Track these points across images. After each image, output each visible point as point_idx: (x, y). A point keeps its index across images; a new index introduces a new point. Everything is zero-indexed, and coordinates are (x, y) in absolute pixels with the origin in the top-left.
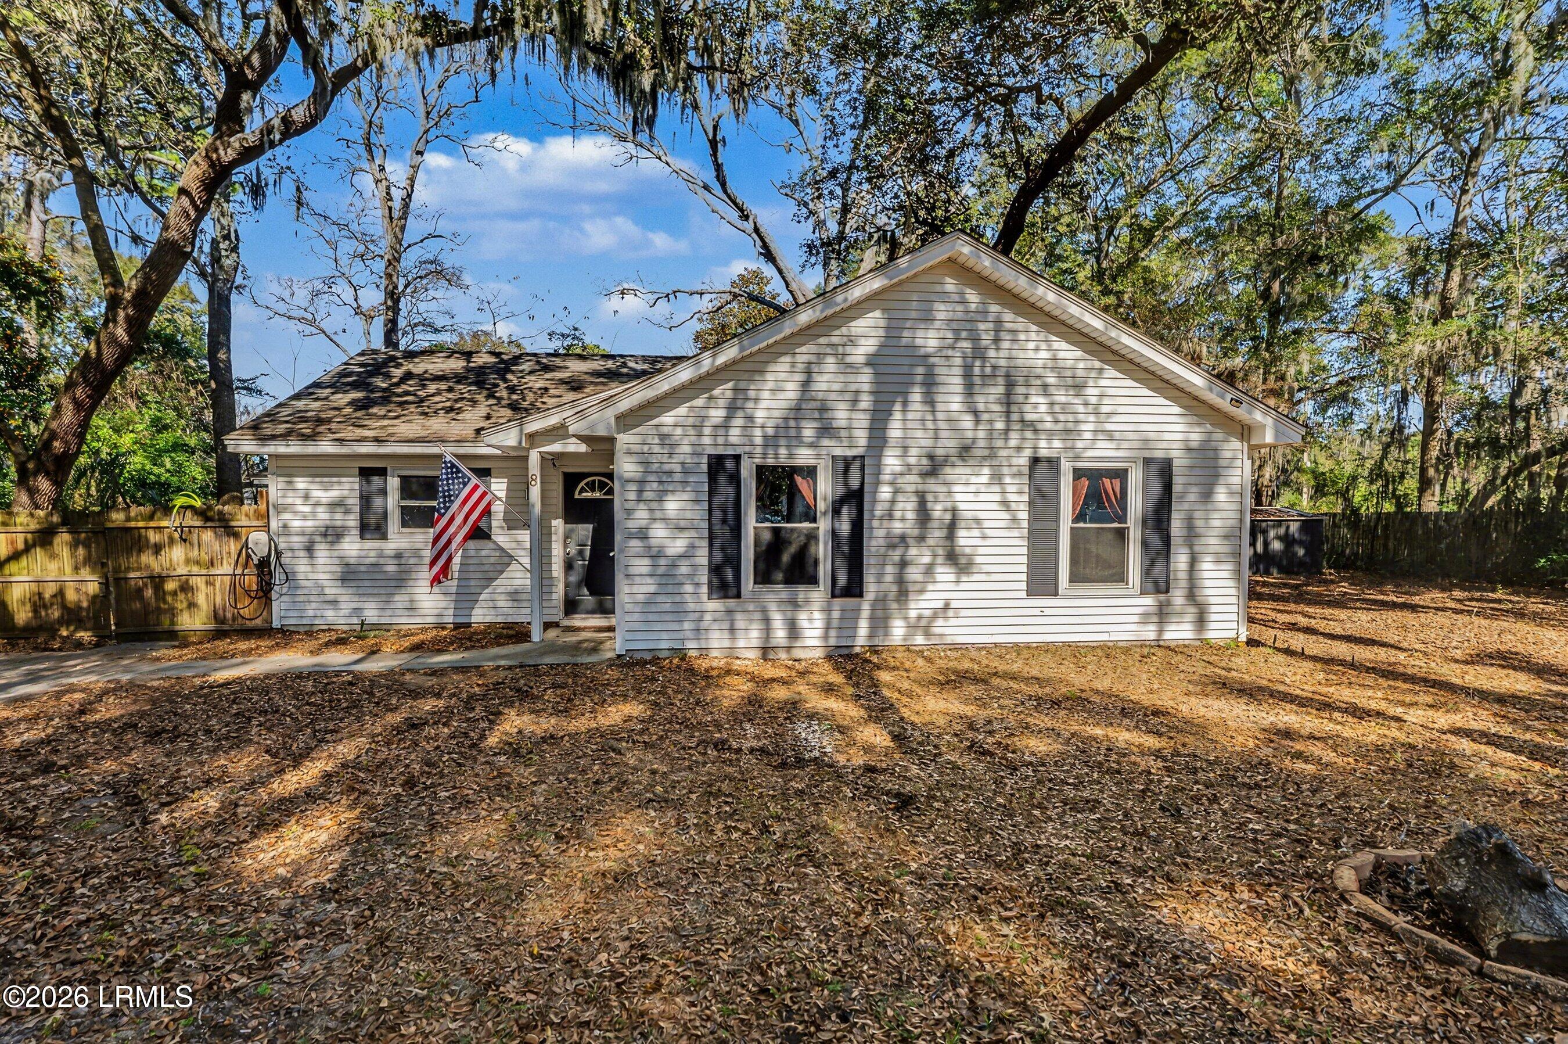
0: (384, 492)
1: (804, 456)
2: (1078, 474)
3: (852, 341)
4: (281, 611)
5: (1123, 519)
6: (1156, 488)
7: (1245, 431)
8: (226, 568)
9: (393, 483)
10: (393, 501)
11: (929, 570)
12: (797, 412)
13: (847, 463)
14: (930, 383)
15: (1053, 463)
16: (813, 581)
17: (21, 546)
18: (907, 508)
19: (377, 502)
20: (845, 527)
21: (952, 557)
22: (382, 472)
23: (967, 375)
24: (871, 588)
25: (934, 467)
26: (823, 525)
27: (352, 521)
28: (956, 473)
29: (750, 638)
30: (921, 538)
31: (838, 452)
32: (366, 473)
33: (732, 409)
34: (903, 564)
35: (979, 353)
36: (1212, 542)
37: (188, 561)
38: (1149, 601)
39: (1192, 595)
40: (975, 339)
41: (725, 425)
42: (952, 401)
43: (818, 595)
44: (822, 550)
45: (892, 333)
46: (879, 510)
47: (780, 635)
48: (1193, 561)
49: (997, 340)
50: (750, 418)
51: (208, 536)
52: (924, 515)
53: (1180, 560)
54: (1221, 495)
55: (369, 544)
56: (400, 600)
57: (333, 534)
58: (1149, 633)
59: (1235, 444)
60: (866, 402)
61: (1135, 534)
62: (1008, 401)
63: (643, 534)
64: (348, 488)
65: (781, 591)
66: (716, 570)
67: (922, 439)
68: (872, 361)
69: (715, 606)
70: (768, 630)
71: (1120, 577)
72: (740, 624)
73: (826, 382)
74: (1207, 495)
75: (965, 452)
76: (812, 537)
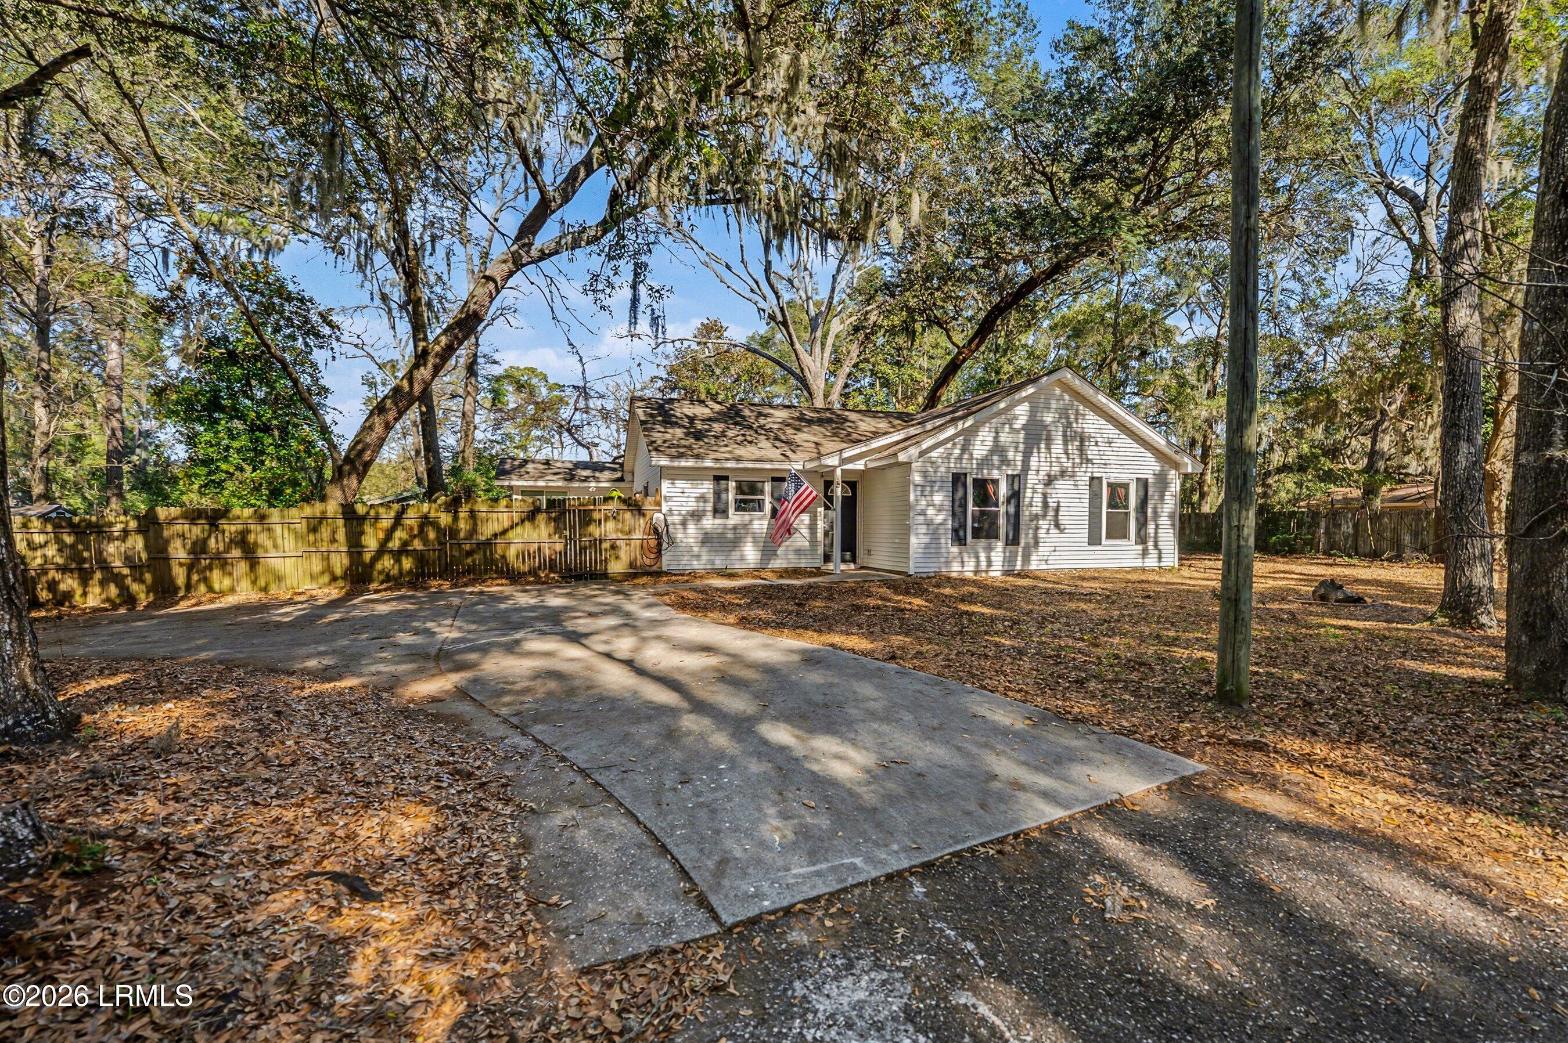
0: (727, 490)
1: (995, 474)
2: (1109, 485)
3: (1016, 418)
4: (667, 562)
5: (1127, 507)
6: (1142, 493)
7: (1176, 466)
8: (638, 535)
9: (732, 484)
10: (731, 496)
11: (1048, 532)
12: (992, 452)
13: (1013, 476)
14: (1049, 440)
15: (1100, 479)
16: (997, 537)
17: (516, 520)
18: (1038, 500)
19: (724, 496)
20: (1012, 510)
21: (1057, 526)
22: (726, 478)
23: (1065, 436)
24: (1023, 541)
25: (1050, 481)
26: (1002, 509)
27: (709, 507)
28: (1059, 484)
29: (970, 565)
30: (1044, 516)
31: (1010, 472)
32: (717, 479)
33: (964, 450)
34: (1037, 528)
35: (1069, 425)
36: (1164, 521)
37: (617, 530)
38: (1140, 547)
39: (1156, 546)
40: (1068, 418)
41: (960, 458)
42: (1058, 447)
43: (1000, 545)
44: (1002, 521)
45: (1033, 413)
46: (1027, 500)
47: (983, 565)
48: (1157, 526)
49: (1077, 419)
50: (971, 454)
51: (628, 515)
52: (1045, 505)
53: (1151, 528)
54: (1168, 497)
55: (718, 521)
56: (736, 555)
57: (697, 516)
58: (1138, 563)
59: (1173, 472)
60: (1021, 447)
61: (1133, 515)
62: (1081, 450)
63: (923, 513)
64: (707, 487)
65: (983, 542)
66: (955, 531)
67: (1045, 469)
68: (1025, 427)
69: (955, 550)
70: (978, 562)
71: (1125, 536)
72: (966, 559)
73: (1005, 438)
74: (1162, 498)
75: (1063, 473)
76: (997, 513)
